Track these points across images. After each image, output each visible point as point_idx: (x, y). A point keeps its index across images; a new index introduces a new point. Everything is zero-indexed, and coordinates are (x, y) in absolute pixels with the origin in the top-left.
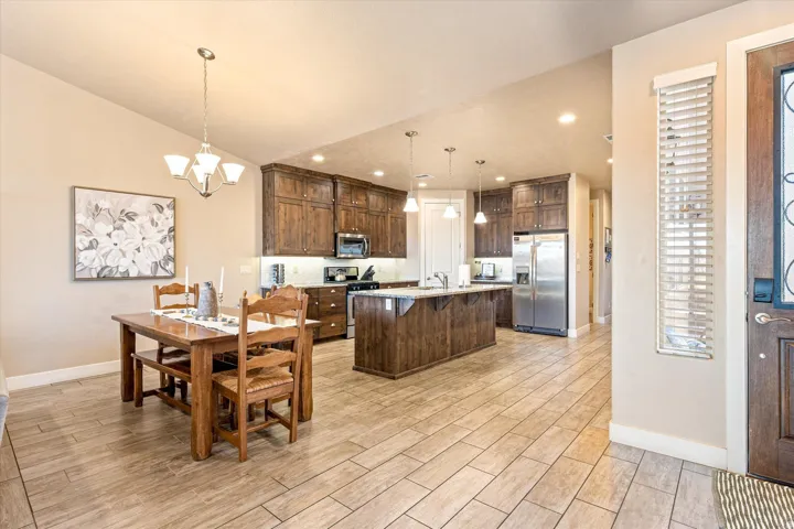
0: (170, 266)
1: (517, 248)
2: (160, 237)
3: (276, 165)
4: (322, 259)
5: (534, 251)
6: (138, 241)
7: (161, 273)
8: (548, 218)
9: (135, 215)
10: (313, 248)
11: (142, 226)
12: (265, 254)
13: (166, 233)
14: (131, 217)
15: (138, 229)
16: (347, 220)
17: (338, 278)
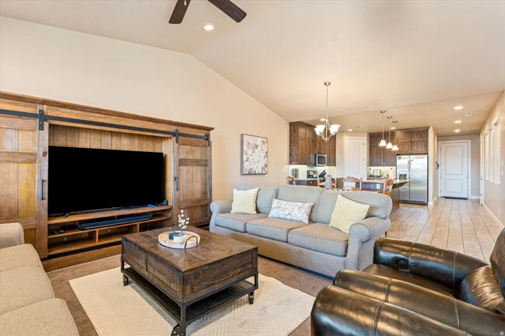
0: (266, 169)
1: (399, 162)
2: (264, 156)
3: (300, 122)
4: (306, 166)
5: (409, 163)
6: (258, 158)
8: (417, 148)
9: (258, 146)
12: (290, 164)
15: (258, 152)
17: (314, 176)
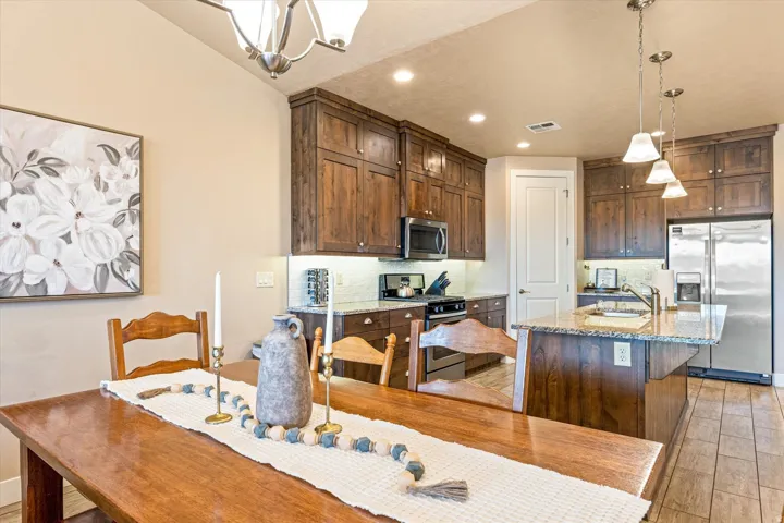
0: (133, 274)
1: (677, 246)
2: (113, 212)
6: (66, 220)
7: (114, 286)
8: (734, 197)
9: (61, 164)
10: (371, 243)
11: (74, 188)
12: (295, 251)
13: (124, 205)
14: (51, 167)
15: (67, 195)
16: (418, 197)
17: (403, 293)
